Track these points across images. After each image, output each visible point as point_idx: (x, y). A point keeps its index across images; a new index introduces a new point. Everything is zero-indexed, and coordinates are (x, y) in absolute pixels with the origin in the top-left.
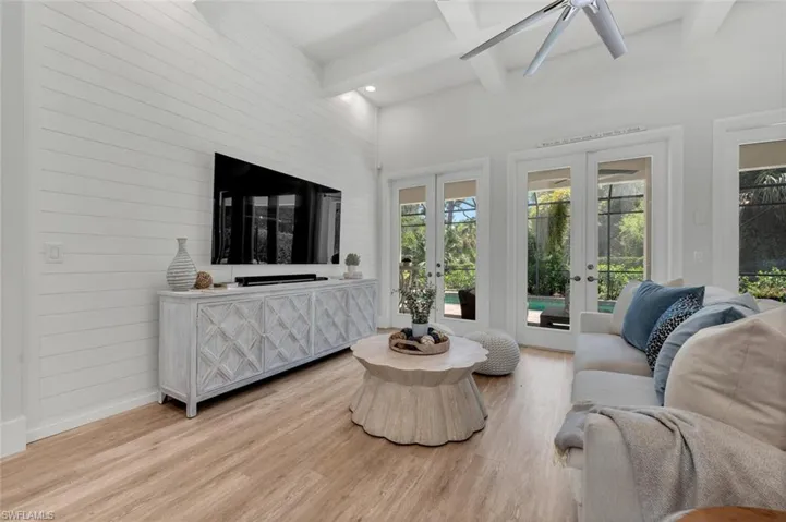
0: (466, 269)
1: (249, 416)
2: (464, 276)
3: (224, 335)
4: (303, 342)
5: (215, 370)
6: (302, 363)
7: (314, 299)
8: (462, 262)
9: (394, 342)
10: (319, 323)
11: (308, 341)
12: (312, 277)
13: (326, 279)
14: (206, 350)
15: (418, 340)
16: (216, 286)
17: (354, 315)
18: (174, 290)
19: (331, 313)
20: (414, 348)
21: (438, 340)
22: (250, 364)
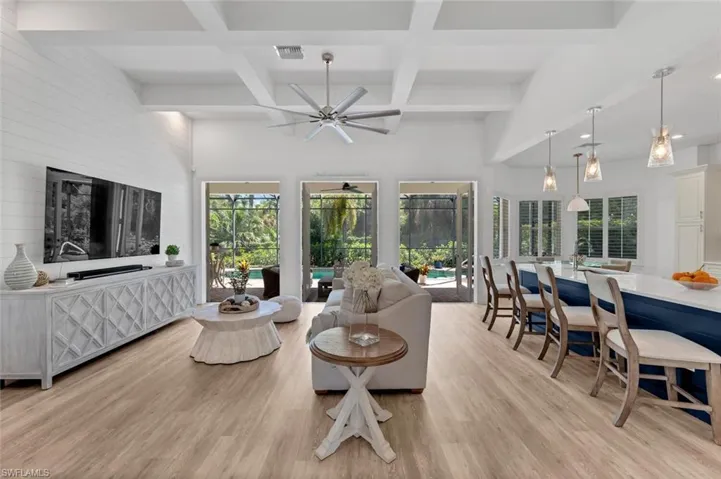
0: (267, 247)
1: (102, 378)
2: (264, 254)
3: (73, 322)
4: (137, 321)
5: (66, 350)
6: (136, 337)
7: (145, 285)
8: (263, 241)
9: (223, 307)
10: (150, 304)
11: (141, 319)
12: (139, 268)
13: (150, 268)
14: (59, 334)
15: (240, 304)
16: (51, 282)
17: (178, 295)
18: (14, 289)
19: (160, 295)
20: (237, 309)
21: (252, 303)
22: (95, 342)
